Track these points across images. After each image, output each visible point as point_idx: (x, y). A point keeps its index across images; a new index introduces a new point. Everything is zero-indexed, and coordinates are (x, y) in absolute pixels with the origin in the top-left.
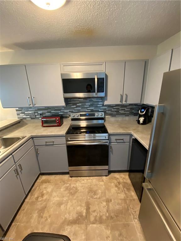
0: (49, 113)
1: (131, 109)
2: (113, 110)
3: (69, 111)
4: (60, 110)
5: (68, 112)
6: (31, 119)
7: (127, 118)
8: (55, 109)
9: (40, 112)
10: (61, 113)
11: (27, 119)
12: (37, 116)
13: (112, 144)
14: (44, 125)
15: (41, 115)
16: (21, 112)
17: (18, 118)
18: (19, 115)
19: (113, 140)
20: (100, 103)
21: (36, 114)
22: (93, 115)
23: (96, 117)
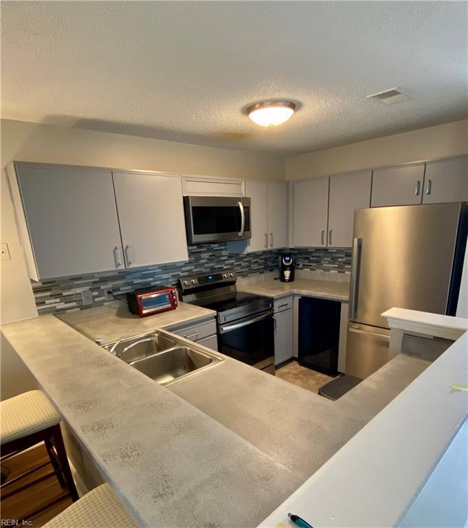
0: (130, 287)
1: (266, 260)
2: (243, 264)
3: (172, 276)
4: (152, 275)
5: (169, 278)
6: (81, 309)
7: (262, 277)
8: (143, 275)
9: (106, 287)
10: (158, 283)
11: (68, 311)
12: (96, 300)
13: (276, 317)
14: (144, 312)
15: (109, 293)
16: (48, 294)
17: (41, 313)
18: (43, 303)
19: (276, 309)
20: (224, 253)
21: (96, 293)
22: (220, 277)
23: (224, 280)
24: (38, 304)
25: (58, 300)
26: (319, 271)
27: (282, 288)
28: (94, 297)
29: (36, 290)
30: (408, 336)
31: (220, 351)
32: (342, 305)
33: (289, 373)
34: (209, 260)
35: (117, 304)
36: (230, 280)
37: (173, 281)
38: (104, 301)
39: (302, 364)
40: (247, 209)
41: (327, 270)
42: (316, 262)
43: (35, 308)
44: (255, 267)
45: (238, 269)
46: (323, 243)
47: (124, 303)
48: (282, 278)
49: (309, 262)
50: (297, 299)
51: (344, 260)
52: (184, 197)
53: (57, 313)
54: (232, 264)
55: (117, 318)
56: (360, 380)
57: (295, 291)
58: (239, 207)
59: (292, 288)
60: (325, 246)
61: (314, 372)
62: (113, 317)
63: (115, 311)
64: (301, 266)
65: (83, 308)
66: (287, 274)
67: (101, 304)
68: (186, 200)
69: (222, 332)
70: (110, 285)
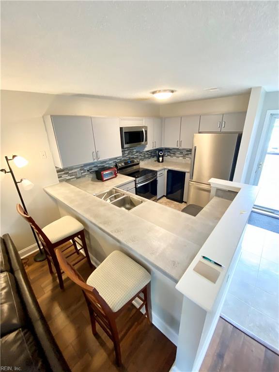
0: (96, 168)
2: (142, 155)
3: (113, 162)
4: (105, 162)
7: (150, 160)
9: (86, 168)
10: (108, 165)
11: (71, 180)
12: (83, 174)
13: (158, 179)
14: (104, 179)
15: (88, 171)
16: (63, 172)
17: (60, 181)
18: (61, 177)
19: (158, 175)
20: (134, 150)
21: (82, 171)
22: (133, 161)
23: (135, 163)
24: (59, 177)
25: (67, 175)
26: (174, 158)
27: (158, 166)
28: (82, 173)
29: (58, 172)
30: (218, 190)
31: (136, 194)
32: (186, 174)
33: (163, 202)
34: (128, 154)
35: (91, 176)
36: (137, 163)
37: (114, 164)
38: (86, 175)
39: (168, 198)
40: (146, 131)
41: (178, 157)
42: (173, 154)
43: (58, 179)
44: (147, 156)
45: (140, 157)
46: (177, 146)
47: (94, 175)
48: (158, 161)
49: (171, 153)
50: (166, 171)
51: (186, 153)
52: (120, 128)
53: (67, 181)
54: (137, 155)
55: (92, 182)
56: (203, 208)
57: (165, 167)
58: (143, 131)
59: (164, 166)
60: (178, 147)
61: (172, 201)
62: (90, 181)
63: (90, 179)
64: (166, 155)
65: (78, 178)
66: (161, 159)
67: (84, 176)
68: (121, 129)
69: (137, 187)
70: (88, 168)
